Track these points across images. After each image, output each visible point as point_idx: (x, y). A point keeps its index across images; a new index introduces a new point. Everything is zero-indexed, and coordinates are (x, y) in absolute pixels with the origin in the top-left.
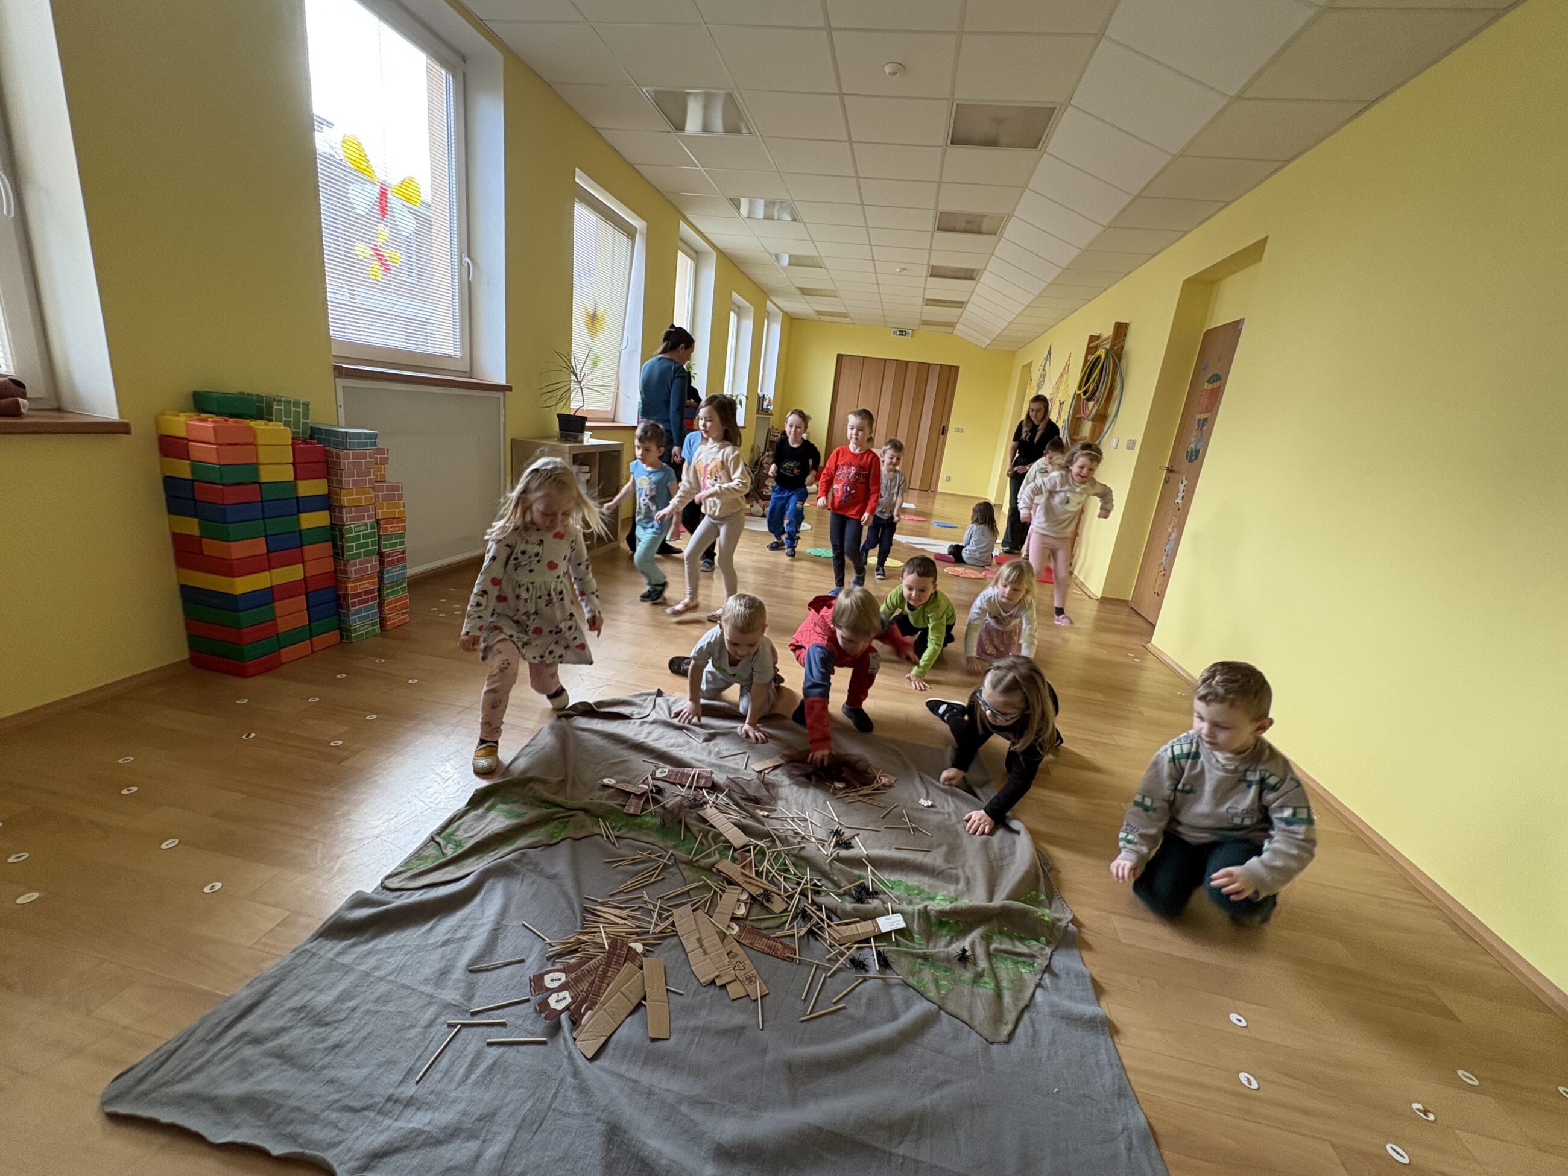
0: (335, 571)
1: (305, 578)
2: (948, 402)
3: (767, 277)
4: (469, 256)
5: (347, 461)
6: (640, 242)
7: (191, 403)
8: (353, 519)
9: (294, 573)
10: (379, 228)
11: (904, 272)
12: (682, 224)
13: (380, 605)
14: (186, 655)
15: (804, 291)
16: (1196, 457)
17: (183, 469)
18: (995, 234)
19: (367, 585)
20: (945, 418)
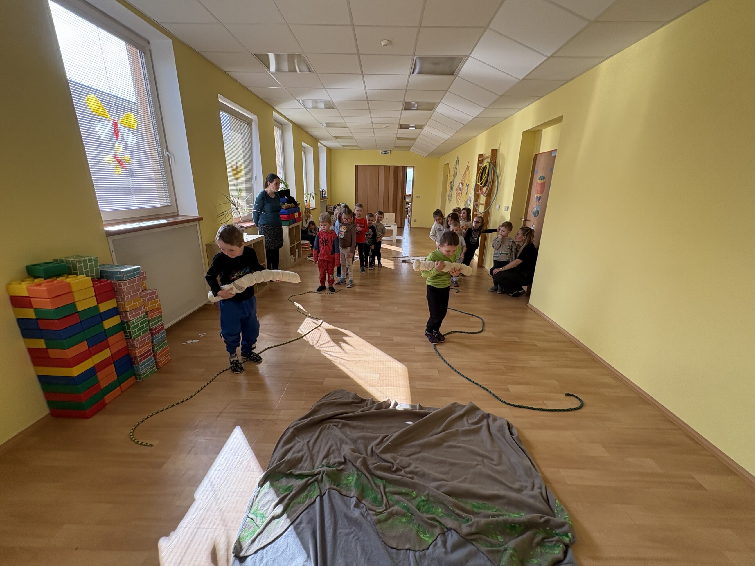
0: (128, 345)
1: (112, 354)
3: (317, 132)
4: (167, 150)
5: (125, 286)
6: (255, 126)
7: (26, 275)
8: (133, 316)
9: (106, 354)
11: (388, 128)
12: (274, 113)
13: (155, 356)
14: (46, 411)
15: (336, 138)
16: (538, 214)
17: (30, 314)
18: (431, 110)
19: (146, 348)
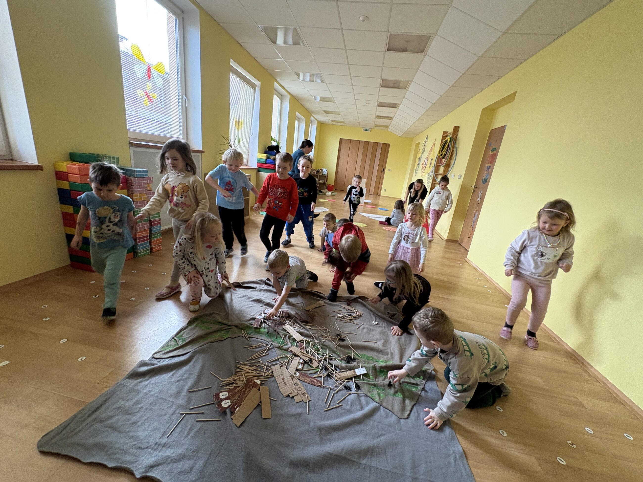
2: (385, 158)
3: (311, 106)
4: (186, 96)
5: (135, 182)
6: (258, 90)
7: (69, 156)
8: (138, 206)
10: (147, 84)
11: (368, 105)
12: (275, 83)
13: (150, 242)
14: (68, 262)
15: (326, 112)
16: (486, 182)
17: (66, 185)
18: (405, 89)
19: (145, 234)
20: (384, 165)
